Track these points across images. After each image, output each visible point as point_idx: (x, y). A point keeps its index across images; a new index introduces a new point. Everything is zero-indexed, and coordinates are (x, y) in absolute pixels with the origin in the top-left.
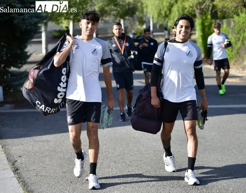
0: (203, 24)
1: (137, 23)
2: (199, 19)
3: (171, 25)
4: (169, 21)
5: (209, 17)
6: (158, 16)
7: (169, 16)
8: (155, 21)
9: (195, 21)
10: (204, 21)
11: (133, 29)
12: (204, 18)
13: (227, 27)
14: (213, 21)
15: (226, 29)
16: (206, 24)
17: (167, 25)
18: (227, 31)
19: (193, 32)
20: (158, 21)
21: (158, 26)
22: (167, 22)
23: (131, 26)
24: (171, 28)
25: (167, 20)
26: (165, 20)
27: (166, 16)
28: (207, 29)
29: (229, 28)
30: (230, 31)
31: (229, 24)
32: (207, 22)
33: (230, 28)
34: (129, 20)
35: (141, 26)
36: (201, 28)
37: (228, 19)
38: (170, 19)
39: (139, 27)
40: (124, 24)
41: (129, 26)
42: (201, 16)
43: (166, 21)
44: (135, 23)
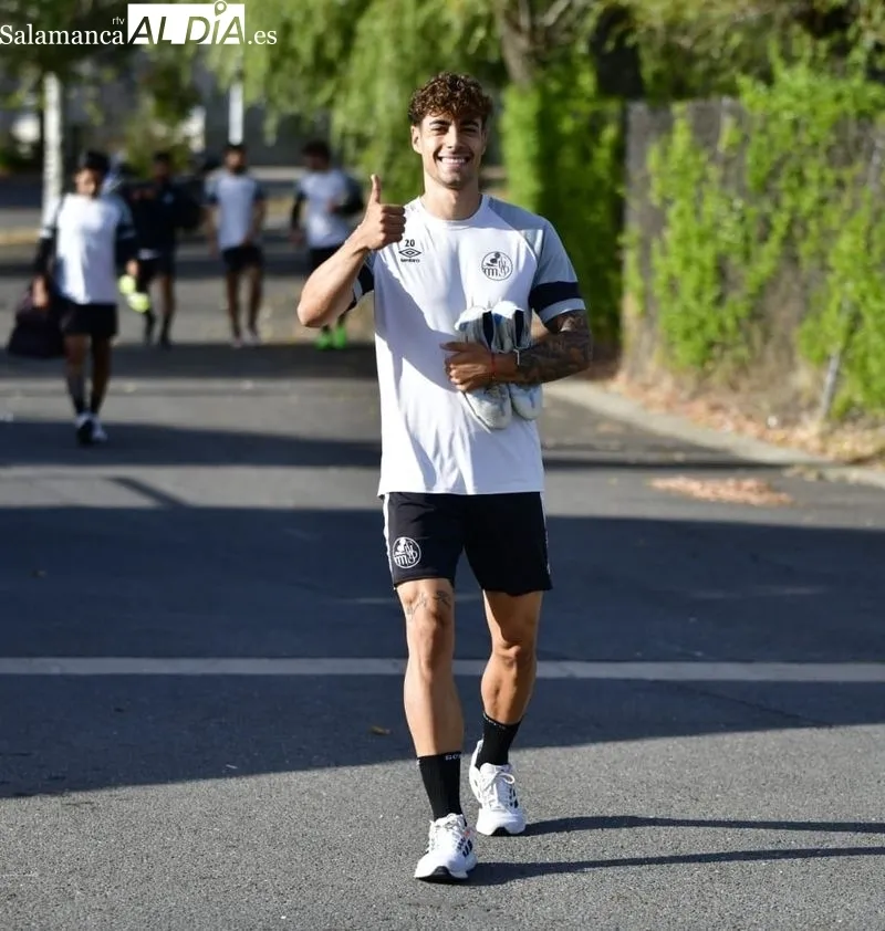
0: (545, 124)
1: (148, 103)
2: (523, 95)
3: (352, 127)
4: (341, 98)
5: (587, 81)
6: (275, 66)
7: (340, 66)
8: (255, 94)
9: (501, 106)
10: (557, 108)
11: (123, 139)
12: (554, 86)
13: (694, 149)
14: (612, 107)
15: (691, 160)
16: (568, 125)
17: (327, 121)
18: (695, 175)
19: (492, 173)
20: (271, 100)
21: (270, 125)
22: (330, 103)
23: (110, 119)
24: (350, 145)
25: (327, 90)
26: (313, 90)
27: (325, 67)
28: (568, 159)
29: (704, 157)
30: (714, 172)
31: (705, 133)
32: (575, 115)
33: (713, 158)
34: (96, 82)
35: (173, 124)
36: (534, 149)
37: (700, 103)
38: (342, 88)
39: (160, 130)
40: (65, 105)
41: (98, 120)
42: (540, 74)
43: (322, 98)
44: (133, 105)
